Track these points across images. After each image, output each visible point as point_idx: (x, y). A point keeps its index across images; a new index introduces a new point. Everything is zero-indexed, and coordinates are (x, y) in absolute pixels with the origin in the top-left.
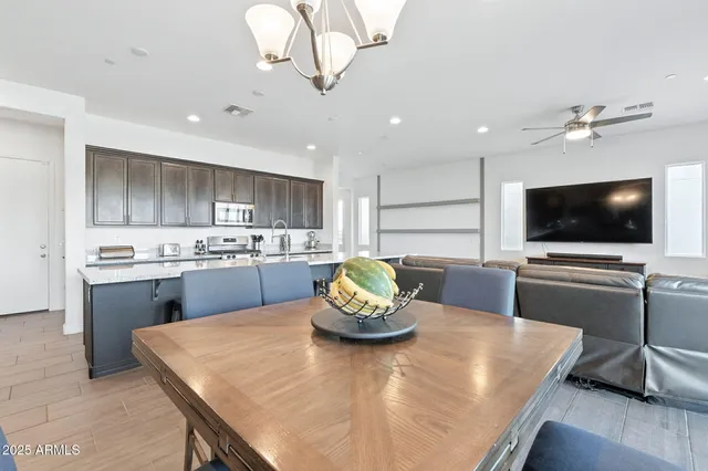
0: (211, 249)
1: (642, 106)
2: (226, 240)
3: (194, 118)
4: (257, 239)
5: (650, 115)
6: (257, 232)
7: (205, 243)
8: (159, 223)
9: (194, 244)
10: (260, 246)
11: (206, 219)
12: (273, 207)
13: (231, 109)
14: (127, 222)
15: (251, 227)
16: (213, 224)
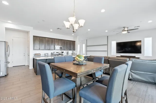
0: (54, 54)
1: (138, 27)
2: (57, 53)
3: (51, 30)
4: (62, 52)
5: (138, 29)
6: (63, 51)
7: (53, 53)
8: (45, 49)
9: (51, 53)
10: (63, 54)
11: (53, 49)
12: (66, 46)
13: (58, 29)
14: (39, 49)
15: (61, 50)
16: (54, 49)
